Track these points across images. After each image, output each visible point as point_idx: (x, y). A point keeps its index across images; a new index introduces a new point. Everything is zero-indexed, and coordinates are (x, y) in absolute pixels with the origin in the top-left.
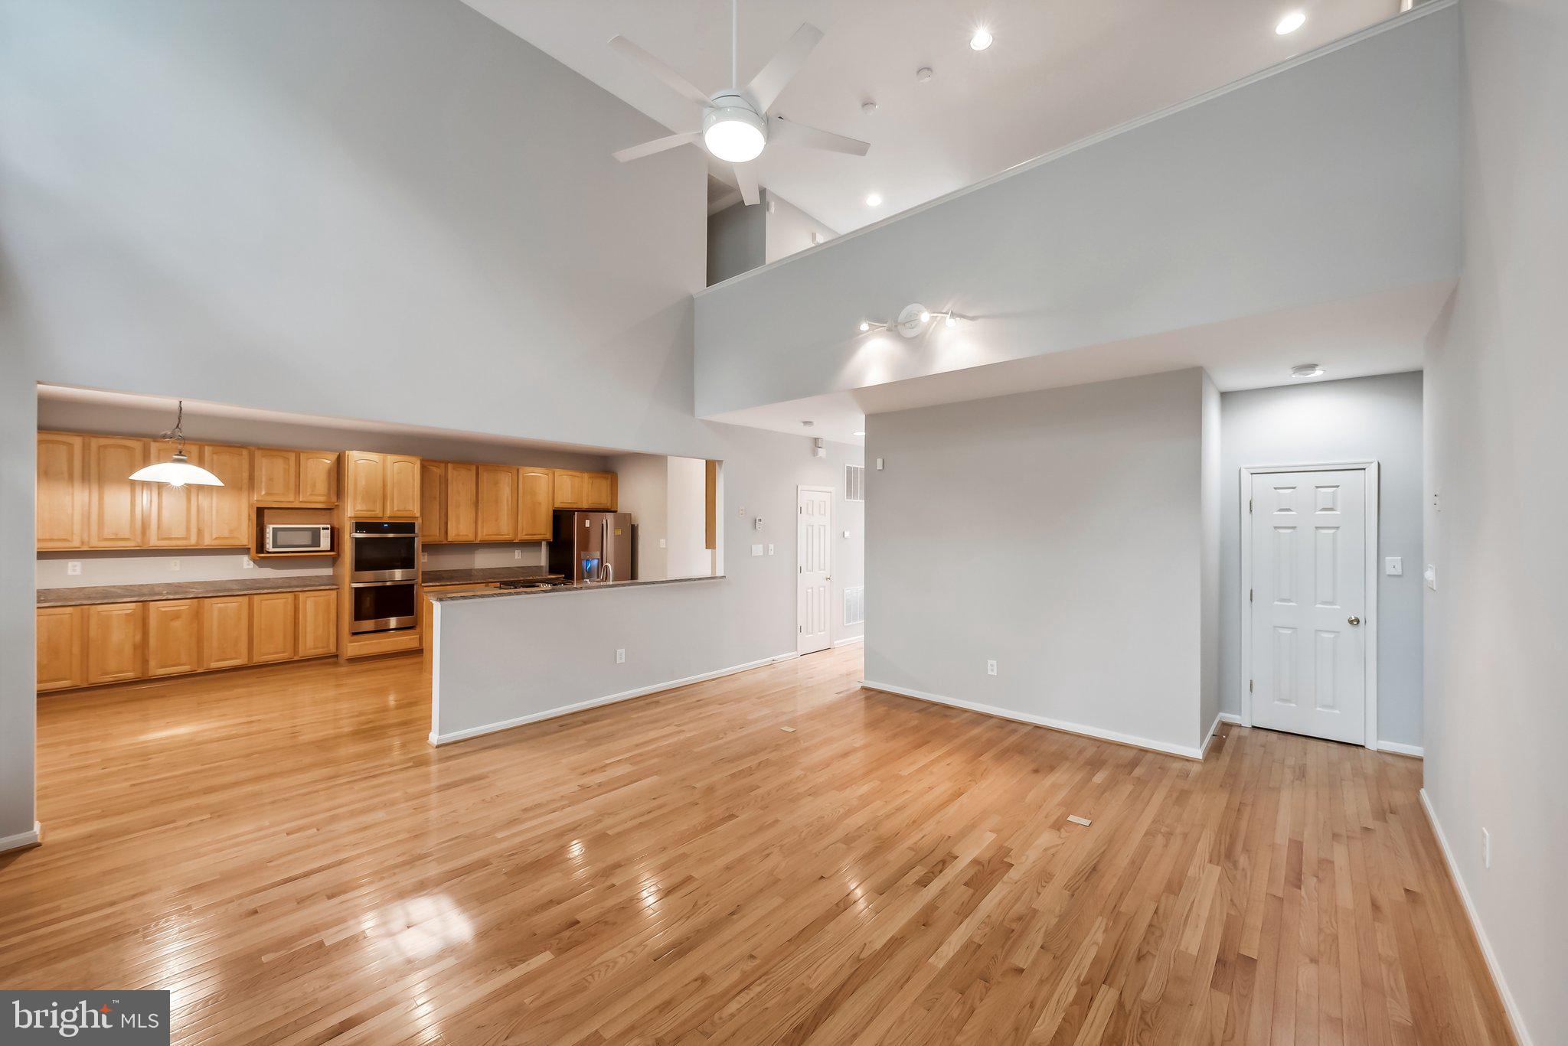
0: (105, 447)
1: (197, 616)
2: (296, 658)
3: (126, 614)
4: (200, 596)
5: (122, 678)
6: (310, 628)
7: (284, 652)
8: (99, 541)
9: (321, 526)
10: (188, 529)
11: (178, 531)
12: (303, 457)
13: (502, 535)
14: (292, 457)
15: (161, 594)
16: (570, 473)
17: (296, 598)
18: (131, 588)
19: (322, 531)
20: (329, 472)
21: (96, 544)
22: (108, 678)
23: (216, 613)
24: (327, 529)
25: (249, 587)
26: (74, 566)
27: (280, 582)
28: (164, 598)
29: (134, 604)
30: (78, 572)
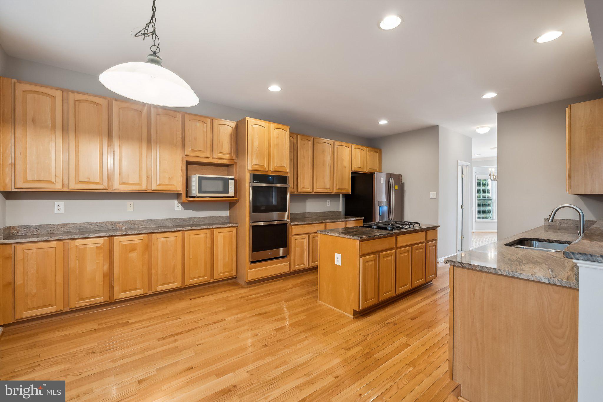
0: (80, 101)
1: (148, 248)
2: (212, 280)
3: (97, 247)
4: (150, 231)
5: (94, 303)
6: (220, 257)
7: (204, 276)
8: (76, 183)
9: (229, 177)
10: (140, 177)
11: (133, 179)
12: (216, 122)
13: (326, 189)
14: (209, 121)
15: (120, 230)
16: (360, 147)
17: (212, 234)
18: (100, 225)
19: (229, 181)
20: (231, 135)
21: (74, 186)
22: (84, 303)
23: (160, 245)
24: (233, 179)
25: (179, 224)
26: (59, 206)
27: (198, 221)
28: (124, 234)
29: (102, 239)
30: (62, 211)
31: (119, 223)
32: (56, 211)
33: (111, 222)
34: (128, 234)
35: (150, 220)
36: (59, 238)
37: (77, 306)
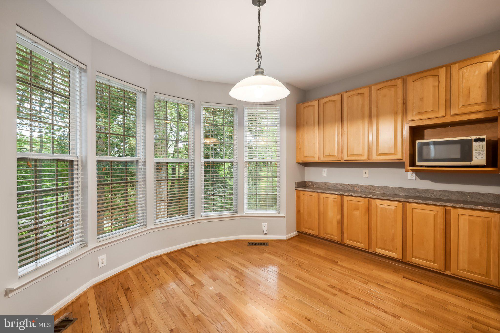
1: (368, 210)
8: (324, 157)
12: (456, 67)
14: (443, 71)
17: (447, 213)
21: (323, 159)
23: (379, 211)
24: (481, 140)
25: (412, 195)
26: (324, 171)
27: (438, 194)
28: (350, 195)
29: (337, 196)
30: (326, 175)
31: (356, 186)
32: (323, 175)
33: (351, 185)
34: (352, 195)
35: (381, 187)
36: (316, 190)
37: (324, 236)
